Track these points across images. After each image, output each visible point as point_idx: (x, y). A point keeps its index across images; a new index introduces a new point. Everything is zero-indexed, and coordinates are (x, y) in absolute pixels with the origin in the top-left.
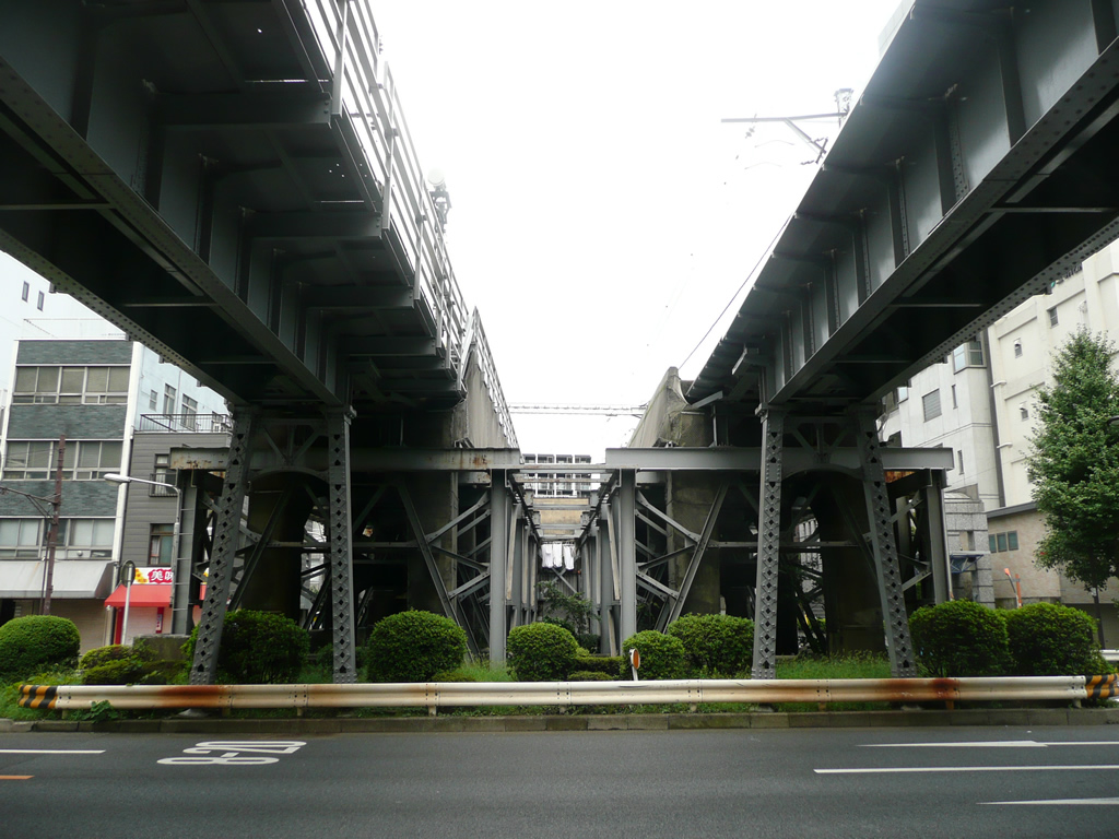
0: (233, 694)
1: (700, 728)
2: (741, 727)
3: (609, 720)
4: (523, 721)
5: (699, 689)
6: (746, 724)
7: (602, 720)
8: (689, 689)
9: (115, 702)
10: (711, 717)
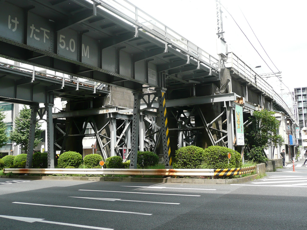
0: (30, 171)
1: (111, 181)
2: (120, 181)
3: (92, 178)
4: (76, 178)
5: (113, 171)
6: (121, 180)
7: (91, 178)
8: (111, 171)
9: (13, 172)
10: (113, 178)
